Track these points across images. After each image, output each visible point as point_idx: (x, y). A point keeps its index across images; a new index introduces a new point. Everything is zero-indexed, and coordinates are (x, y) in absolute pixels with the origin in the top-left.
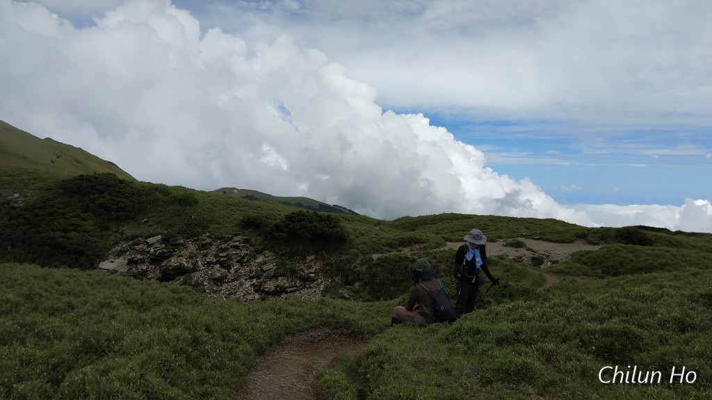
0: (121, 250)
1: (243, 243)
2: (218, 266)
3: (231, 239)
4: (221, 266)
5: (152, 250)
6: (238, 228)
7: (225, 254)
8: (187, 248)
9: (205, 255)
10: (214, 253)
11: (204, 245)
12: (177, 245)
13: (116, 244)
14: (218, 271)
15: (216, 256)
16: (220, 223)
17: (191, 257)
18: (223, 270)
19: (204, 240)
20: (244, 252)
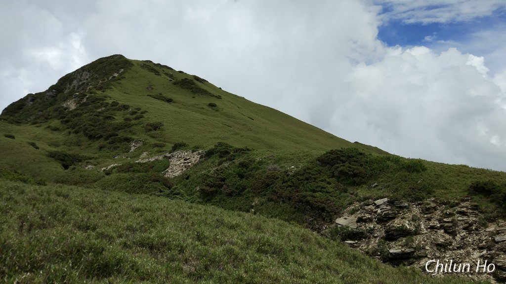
0: (353, 209)
1: (471, 209)
2: (442, 231)
3: (457, 204)
4: (446, 232)
5: (379, 211)
6: (466, 194)
7: (450, 219)
8: (410, 211)
9: (429, 219)
10: (439, 217)
11: (427, 209)
12: (402, 208)
13: (350, 204)
14: (441, 237)
15: (440, 221)
16: (446, 188)
17: (414, 220)
18: (447, 236)
19: (428, 204)
20: (472, 219)
